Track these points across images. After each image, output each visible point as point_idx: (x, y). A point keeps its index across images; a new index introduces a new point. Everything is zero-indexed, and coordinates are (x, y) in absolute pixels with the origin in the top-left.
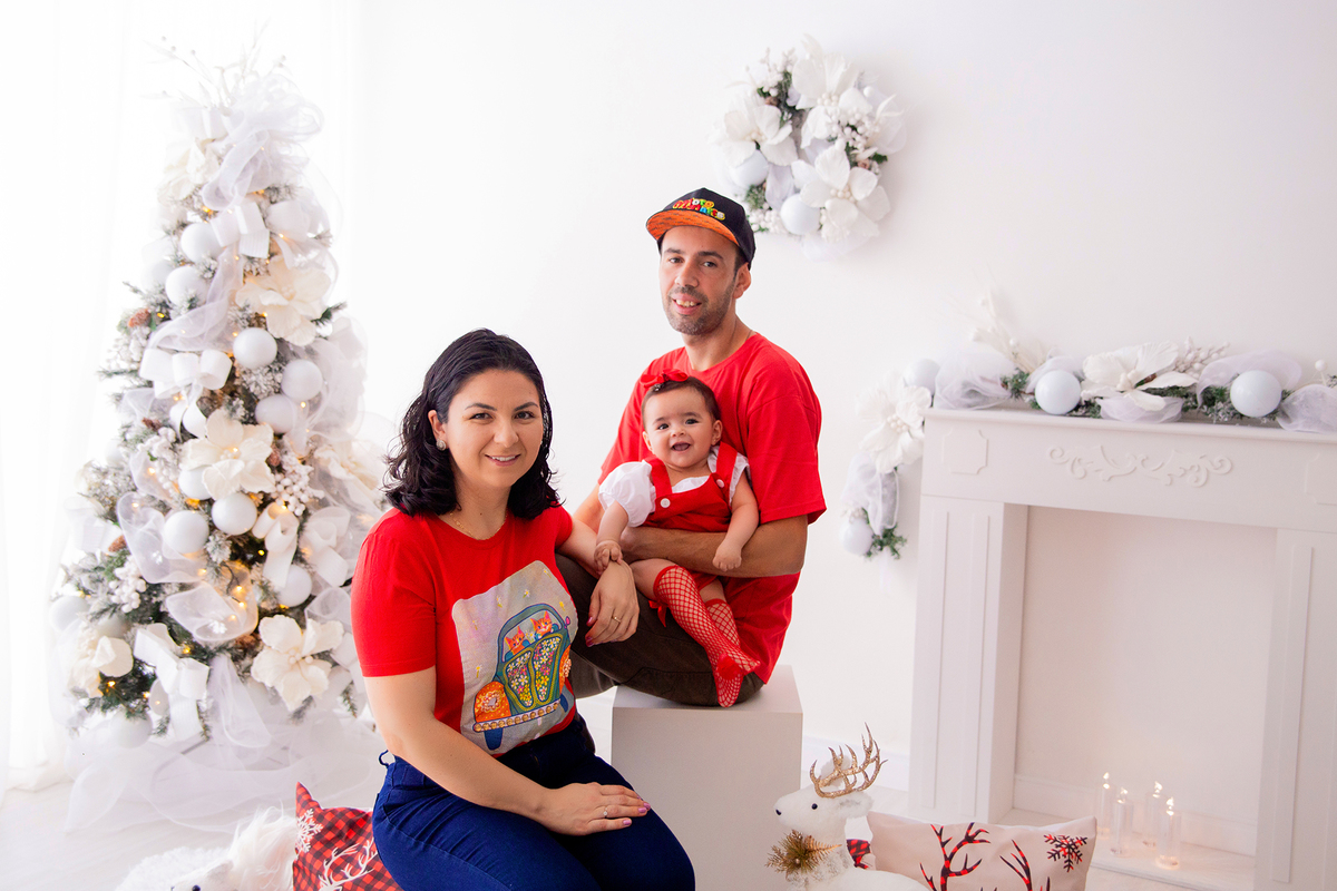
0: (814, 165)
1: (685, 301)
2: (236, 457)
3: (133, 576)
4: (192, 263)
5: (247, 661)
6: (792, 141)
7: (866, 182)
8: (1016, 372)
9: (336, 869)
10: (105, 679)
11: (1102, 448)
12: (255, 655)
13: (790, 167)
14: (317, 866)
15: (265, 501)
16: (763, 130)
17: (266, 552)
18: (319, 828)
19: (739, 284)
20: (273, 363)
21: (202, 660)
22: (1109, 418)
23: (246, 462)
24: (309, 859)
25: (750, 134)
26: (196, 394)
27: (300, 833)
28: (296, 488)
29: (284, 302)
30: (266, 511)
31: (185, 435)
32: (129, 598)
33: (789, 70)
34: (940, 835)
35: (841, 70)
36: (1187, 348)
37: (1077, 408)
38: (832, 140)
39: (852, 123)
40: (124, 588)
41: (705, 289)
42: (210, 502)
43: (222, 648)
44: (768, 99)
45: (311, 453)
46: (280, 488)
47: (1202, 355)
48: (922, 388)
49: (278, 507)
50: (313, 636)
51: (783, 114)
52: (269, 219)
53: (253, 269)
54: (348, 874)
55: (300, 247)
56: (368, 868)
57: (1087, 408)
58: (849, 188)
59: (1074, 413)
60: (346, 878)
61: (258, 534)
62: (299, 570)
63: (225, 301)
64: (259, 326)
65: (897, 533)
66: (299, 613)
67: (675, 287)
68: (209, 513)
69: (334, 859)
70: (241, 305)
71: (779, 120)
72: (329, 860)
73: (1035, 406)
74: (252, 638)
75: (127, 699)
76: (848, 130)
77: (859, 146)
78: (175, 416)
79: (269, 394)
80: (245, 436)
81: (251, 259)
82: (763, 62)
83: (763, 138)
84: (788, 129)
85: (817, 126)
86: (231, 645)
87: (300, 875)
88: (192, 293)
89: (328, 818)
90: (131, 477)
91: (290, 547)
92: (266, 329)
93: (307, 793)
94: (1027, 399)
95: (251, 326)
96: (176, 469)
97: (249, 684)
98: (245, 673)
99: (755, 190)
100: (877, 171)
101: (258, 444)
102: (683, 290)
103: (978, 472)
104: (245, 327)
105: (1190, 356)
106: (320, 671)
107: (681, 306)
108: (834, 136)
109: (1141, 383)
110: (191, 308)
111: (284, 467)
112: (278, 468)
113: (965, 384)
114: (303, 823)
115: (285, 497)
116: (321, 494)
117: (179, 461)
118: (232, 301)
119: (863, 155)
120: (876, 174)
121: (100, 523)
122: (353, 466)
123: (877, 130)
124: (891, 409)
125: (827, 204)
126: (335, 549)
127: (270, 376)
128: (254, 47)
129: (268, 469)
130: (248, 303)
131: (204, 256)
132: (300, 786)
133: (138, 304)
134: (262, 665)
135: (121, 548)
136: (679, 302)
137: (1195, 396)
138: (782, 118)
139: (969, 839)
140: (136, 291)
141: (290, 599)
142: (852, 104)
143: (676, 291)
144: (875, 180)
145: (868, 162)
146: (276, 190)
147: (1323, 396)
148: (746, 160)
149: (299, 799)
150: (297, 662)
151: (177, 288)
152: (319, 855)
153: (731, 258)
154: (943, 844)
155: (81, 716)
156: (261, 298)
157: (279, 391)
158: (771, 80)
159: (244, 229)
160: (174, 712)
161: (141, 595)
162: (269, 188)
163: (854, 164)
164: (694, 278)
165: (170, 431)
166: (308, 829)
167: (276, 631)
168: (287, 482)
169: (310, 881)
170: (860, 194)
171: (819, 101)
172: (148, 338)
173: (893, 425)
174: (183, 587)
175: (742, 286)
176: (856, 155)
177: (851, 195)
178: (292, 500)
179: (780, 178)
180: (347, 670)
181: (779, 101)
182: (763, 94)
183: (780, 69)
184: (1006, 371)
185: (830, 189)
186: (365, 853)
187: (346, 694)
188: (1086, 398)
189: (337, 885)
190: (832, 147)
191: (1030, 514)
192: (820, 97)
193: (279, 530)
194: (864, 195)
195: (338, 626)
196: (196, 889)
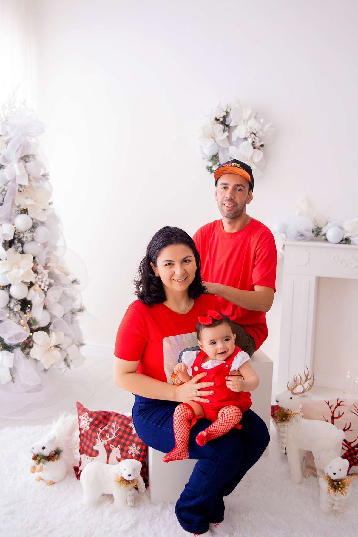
0: (239, 148)
1: (229, 204)
2: (20, 268)
5: (28, 350)
6: (227, 138)
7: (259, 155)
8: (316, 227)
9: (103, 436)
11: (353, 255)
12: (31, 347)
13: (228, 148)
14: (94, 435)
15: (31, 285)
16: (216, 133)
17: (31, 305)
18: (91, 420)
19: (249, 199)
20: (31, 228)
21: (10, 351)
22: (354, 244)
23: (24, 270)
24: (90, 432)
25: (211, 135)
26: (1, 242)
28: (44, 279)
29: (35, 203)
30: (32, 289)
33: (228, 110)
34: (328, 404)
35: (249, 112)
37: (342, 241)
38: (246, 139)
39: (255, 132)
41: (238, 200)
42: (10, 285)
43: (17, 345)
44: (219, 121)
45: (46, 265)
46: (37, 279)
48: (282, 234)
49: (36, 287)
50: (54, 338)
51: (225, 127)
52: (27, 169)
53: (21, 189)
54: (108, 437)
55: (37, 180)
56: (116, 434)
57: (346, 241)
58: (252, 157)
59: (341, 243)
60: (107, 439)
61: (29, 299)
62: (46, 313)
63: (11, 203)
64: (25, 213)
66: (46, 329)
67: (225, 199)
68: (9, 291)
69: (101, 431)
70: (18, 205)
71: (223, 130)
72: (99, 432)
73: (326, 240)
74: (27, 340)
76: (253, 135)
77: (257, 141)
79: (30, 241)
80: (22, 259)
81: (21, 186)
82: (218, 108)
83: (216, 136)
84: (226, 134)
85: (240, 132)
86: (20, 344)
87: (85, 439)
89: (95, 415)
91: (41, 303)
92: (28, 214)
93: (82, 405)
94: (323, 237)
95: (21, 213)
97: (30, 359)
98: (27, 355)
99: (214, 157)
100: (263, 151)
101: (27, 263)
102: (228, 200)
103: (306, 265)
104: (19, 214)
106: (56, 352)
107: (227, 207)
108: (247, 137)
111: (38, 271)
112: (36, 272)
113: (298, 232)
114: (84, 418)
115: (40, 283)
116: (52, 281)
118: (13, 203)
119: (258, 144)
120: (262, 152)
122: (60, 268)
123: (264, 135)
126: (58, 303)
127: (31, 233)
128: (13, 96)
129: (33, 272)
130: (21, 204)
131: (2, 185)
132: (78, 403)
134: (35, 352)
136: (226, 205)
138: (224, 129)
139: (338, 405)
141: (43, 324)
142: (253, 125)
143: (226, 201)
144: (262, 155)
145: (259, 147)
146: (27, 156)
148: (211, 146)
149: (79, 408)
150: (48, 350)
152: (94, 431)
153: (247, 187)
154: (330, 407)
156: (27, 203)
157: (33, 240)
158: (220, 114)
159: (18, 173)
162: (24, 156)
163: (254, 148)
164: (233, 195)
166: (87, 421)
167: (39, 337)
168: (40, 277)
169: (91, 441)
170: (256, 159)
171: (240, 123)
175: (250, 199)
176: (255, 144)
177: (252, 160)
178: (43, 284)
179: (223, 153)
180: (65, 351)
181: (223, 123)
182: (217, 120)
183: (225, 110)
184: (312, 227)
185: (245, 157)
186: (113, 428)
187: (65, 360)
188: (345, 237)
189: (104, 442)
190: (246, 142)
191: (319, 279)
192: (240, 121)
193: (38, 296)
194: (258, 160)
195: (62, 334)
196: (44, 448)
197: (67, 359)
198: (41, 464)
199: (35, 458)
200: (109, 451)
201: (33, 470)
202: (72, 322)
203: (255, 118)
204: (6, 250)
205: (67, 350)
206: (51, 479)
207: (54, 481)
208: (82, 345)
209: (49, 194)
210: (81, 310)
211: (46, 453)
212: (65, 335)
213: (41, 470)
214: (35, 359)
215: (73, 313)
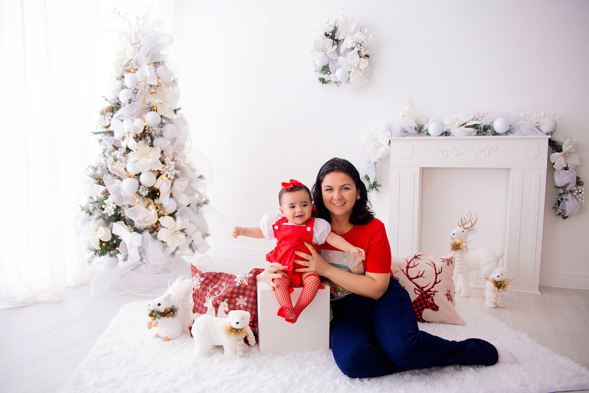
0: (346, 58)
2: (148, 158)
3: (111, 202)
4: (128, 88)
5: (155, 233)
6: (336, 51)
7: (365, 63)
8: (419, 125)
9: (212, 293)
10: (101, 242)
11: (452, 145)
12: (158, 231)
13: (337, 60)
14: (204, 293)
15: (159, 174)
16: (327, 47)
17: (160, 194)
18: (202, 279)
20: (160, 124)
21: (139, 233)
22: (453, 136)
23: (152, 160)
24: (201, 291)
25: (322, 49)
26: (132, 135)
27: (195, 282)
28: (170, 169)
29: (163, 102)
30: (160, 179)
31: (128, 150)
32: (110, 211)
33: (336, 26)
35: (355, 25)
36: (476, 113)
37: (442, 134)
38: (353, 49)
39: (360, 42)
40: (108, 207)
42: (139, 175)
43: (146, 229)
44: (328, 37)
45: (174, 158)
46: (164, 169)
47: (481, 115)
48: (388, 131)
49: (163, 177)
50: (180, 223)
51: (334, 41)
52: (157, 72)
54: (216, 294)
55: (168, 85)
57: (446, 133)
58: (358, 65)
59: (441, 136)
60: (216, 296)
61: (157, 186)
62: (172, 200)
63: (141, 101)
64: (154, 111)
65: (378, 183)
66: (172, 215)
68: (139, 179)
69: (210, 290)
70: (147, 103)
72: (209, 291)
73: (428, 134)
74: (156, 225)
75: (110, 250)
76: (358, 45)
77: (362, 51)
78: (124, 144)
79: (158, 136)
80: (151, 151)
81: (151, 86)
82: (327, 23)
83: (326, 50)
84: (336, 47)
85: (347, 43)
86: (149, 228)
87: (197, 298)
88: (130, 97)
89: (206, 275)
90: (108, 168)
91: (168, 192)
92: (157, 112)
93: (195, 268)
94: (425, 132)
95: (151, 110)
96: (126, 162)
97: (157, 241)
98: (155, 237)
101: (155, 154)
103: (410, 157)
104: (149, 111)
105: (477, 116)
106: (182, 235)
108: (353, 47)
109: (463, 125)
110: (129, 103)
111: (165, 162)
112: (163, 163)
113: (402, 129)
114: (196, 278)
115: (166, 173)
116: (178, 172)
117: (127, 160)
118: (144, 102)
119: (363, 54)
120: (367, 61)
121: (96, 185)
122: (187, 164)
123: (369, 45)
124: (376, 140)
125: (353, 70)
126: (184, 193)
127: (160, 128)
129: (160, 162)
130: (150, 102)
131: (133, 85)
132: (192, 266)
133: (108, 105)
134: (162, 234)
135: (106, 194)
137: (481, 128)
138: (333, 43)
140: (107, 100)
141: (170, 210)
142: (359, 36)
145: (365, 57)
146: (159, 63)
147: (523, 124)
148: (323, 58)
149: (192, 270)
150: (174, 233)
151: (123, 97)
152: (204, 290)
155: (93, 257)
156: (155, 101)
158: (329, 30)
159: (148, 75)
160: (129, 252)
161: (115, 210)
162: (155, 63)
163: (360, 57)
165: (123, 150)
166: (198, 280)
167: (166, 221)
168: (167, 167)
169: (201, 299)
170: (362, 67)
171: (347, 37)
172: (112, 117)
173: (377, 145)
174: (130, 206)
176: (360, 54)
177: (359, 68)
178: (169, 173)
179: (333, 63)
180: (191, 237)
181: (332, 37)
182: (327, 35)
183: (333, 25)
184: (414, 125)
185: (352, 66)
186: (223, 287)
187: (191, 246)
188: (445, 130)
189: (212, 298)
190: (353, 51)
191: (423, 169)
192: (347, 35)
193: (165, 185)
194: (364, 68)
195: (187, 220)
196: (159, 305)
197: (192, 244)
198: (157, 320)
199: (151, 315)
200: (216, 306)
201: (150, 326)
202: (197, 212)
203: (360, 31)
204: (137, 142)
205: (193, 236)
206: (167, 335)
207: (169, 337)
208: (207, 235)
209: (177, 96)
210: (205, 203)
211: (162, 309)
212: (190, 222)
213: (156, 325)
214: (163, 242)
215: (199, 205)
